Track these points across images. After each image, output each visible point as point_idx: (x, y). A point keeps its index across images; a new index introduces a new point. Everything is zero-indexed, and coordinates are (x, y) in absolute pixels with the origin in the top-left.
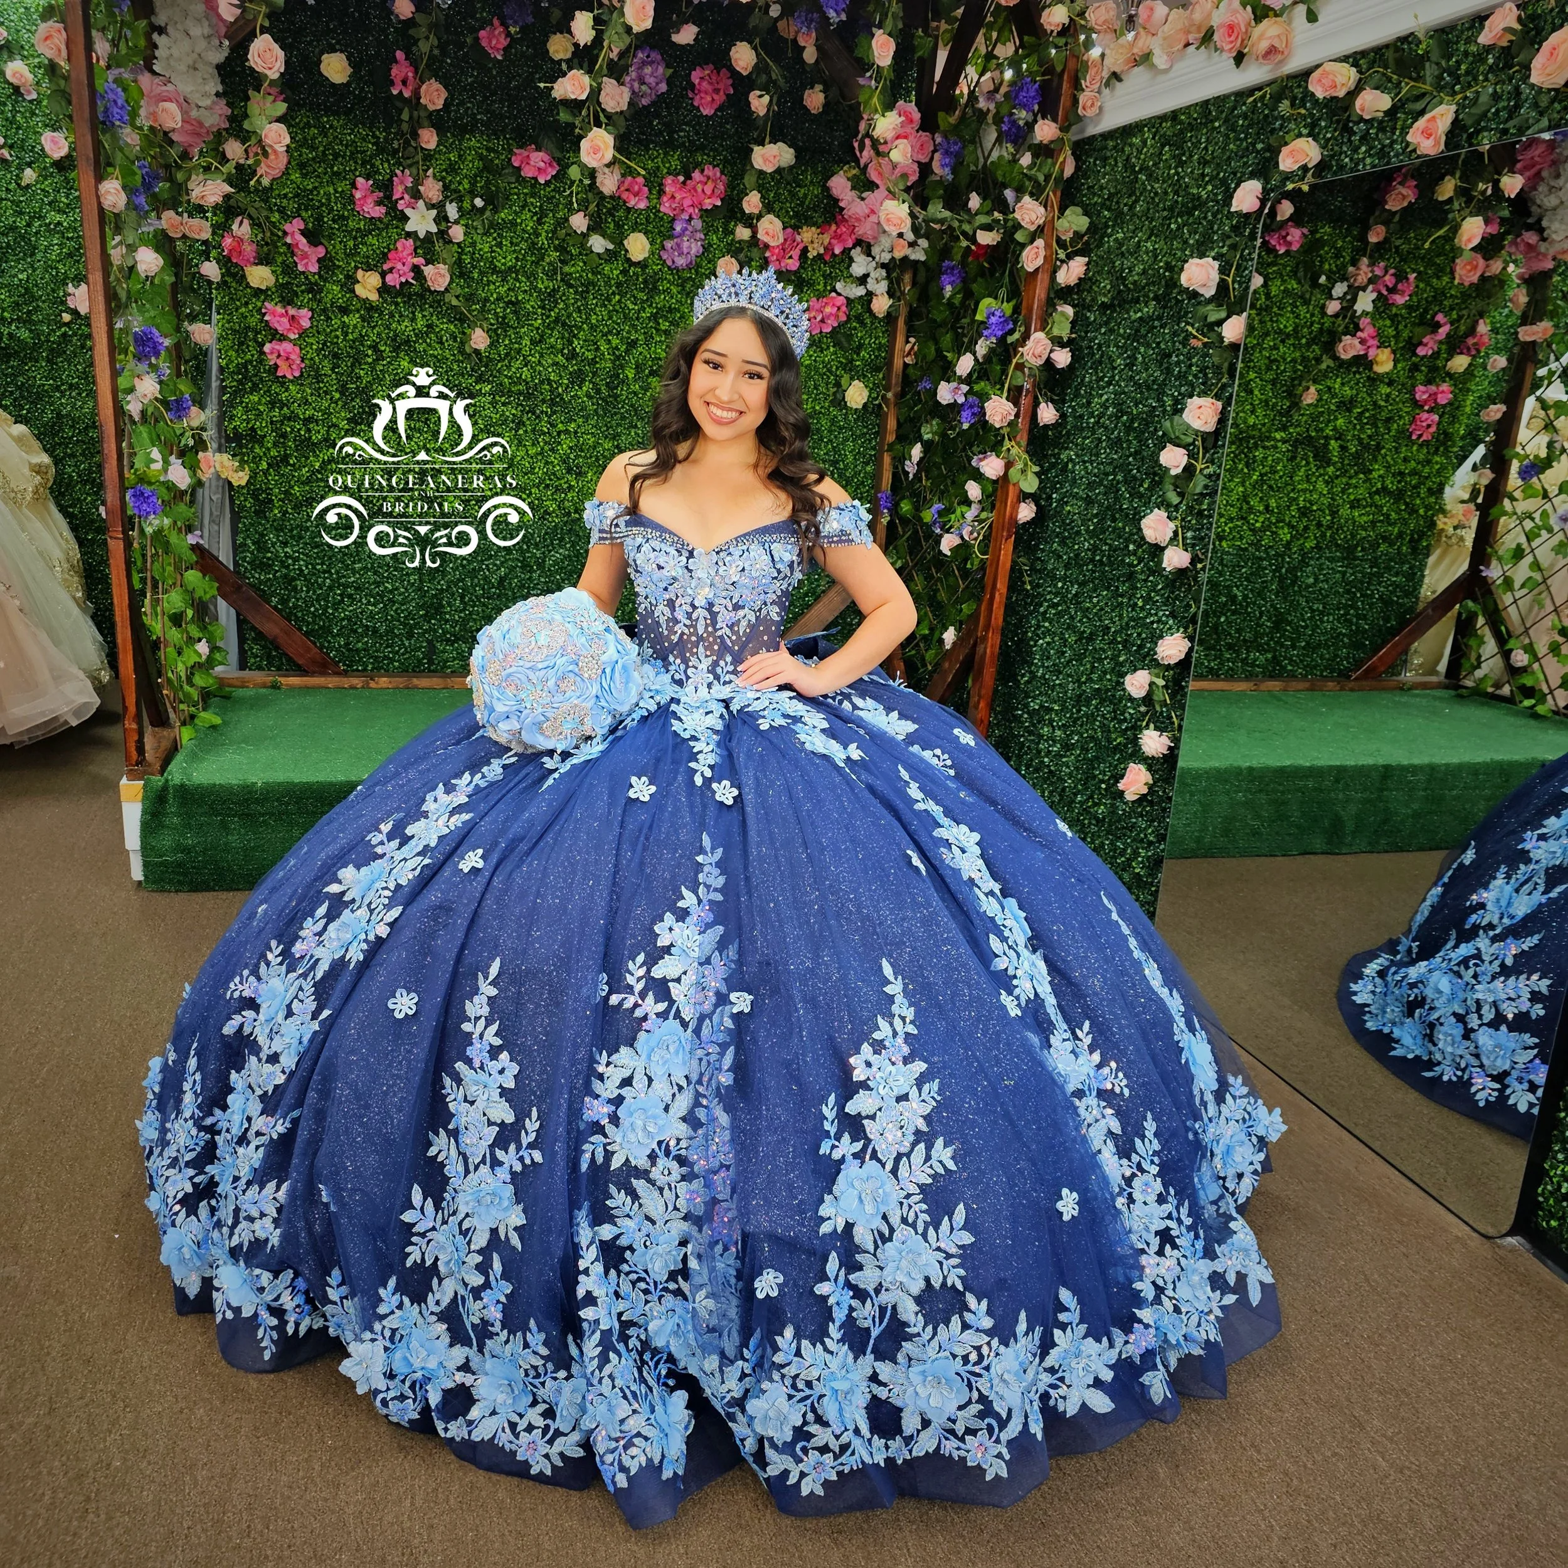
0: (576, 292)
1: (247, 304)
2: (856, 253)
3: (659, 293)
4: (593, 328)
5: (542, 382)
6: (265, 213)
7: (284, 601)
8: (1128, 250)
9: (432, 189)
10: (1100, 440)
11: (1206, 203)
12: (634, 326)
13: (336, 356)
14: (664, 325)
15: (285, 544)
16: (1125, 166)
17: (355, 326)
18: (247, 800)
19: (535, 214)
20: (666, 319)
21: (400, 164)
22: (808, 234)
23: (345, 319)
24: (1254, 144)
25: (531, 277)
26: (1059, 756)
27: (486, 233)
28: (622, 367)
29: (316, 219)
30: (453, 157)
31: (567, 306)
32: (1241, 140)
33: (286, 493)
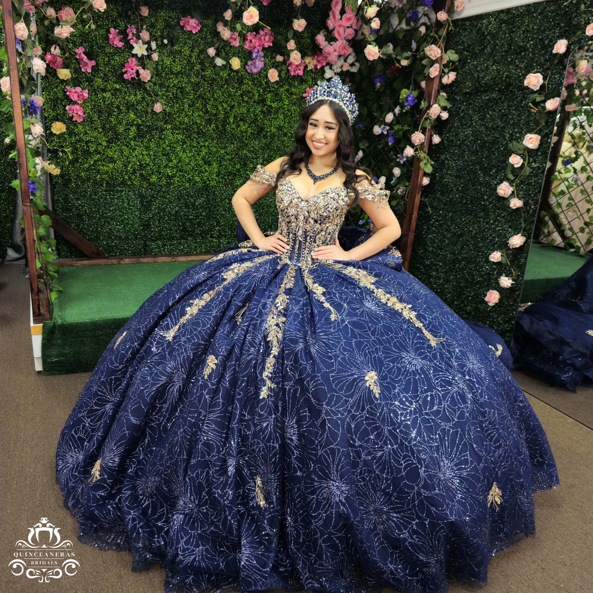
0: (208, 83)
1: (57, 87)
2: (327, 69)
3: (243, 85)
4: (216, 100)
5: (193, 124)
6: (66, 43)
7: (78, 226)
8: (481, 69)
9: (145, 35)
10: (464, 151)
11: (528, 49)
12: (232, 99)
13: (100, 112)
14: (246, 99)
15: (78, 199)
16: (477, 33)
17: (109, 98)
18: (94, 329)
19: (190, 47)
20: (246, 96)
21: (129, 22)
22: (308, 60)
23: (104, 94)
24: (559, 24)
25: (188, 76)
26: (442, 284)
27: (169, 56)
28: (228, 117)
29: (90, 47)
30: (153, 20)
31: (205, 90)
32: (551, 22)
33: (77, 175)
